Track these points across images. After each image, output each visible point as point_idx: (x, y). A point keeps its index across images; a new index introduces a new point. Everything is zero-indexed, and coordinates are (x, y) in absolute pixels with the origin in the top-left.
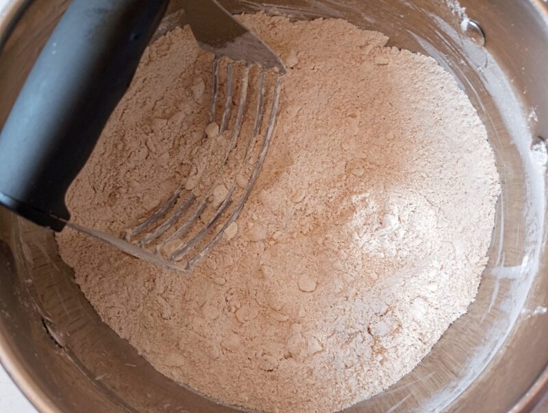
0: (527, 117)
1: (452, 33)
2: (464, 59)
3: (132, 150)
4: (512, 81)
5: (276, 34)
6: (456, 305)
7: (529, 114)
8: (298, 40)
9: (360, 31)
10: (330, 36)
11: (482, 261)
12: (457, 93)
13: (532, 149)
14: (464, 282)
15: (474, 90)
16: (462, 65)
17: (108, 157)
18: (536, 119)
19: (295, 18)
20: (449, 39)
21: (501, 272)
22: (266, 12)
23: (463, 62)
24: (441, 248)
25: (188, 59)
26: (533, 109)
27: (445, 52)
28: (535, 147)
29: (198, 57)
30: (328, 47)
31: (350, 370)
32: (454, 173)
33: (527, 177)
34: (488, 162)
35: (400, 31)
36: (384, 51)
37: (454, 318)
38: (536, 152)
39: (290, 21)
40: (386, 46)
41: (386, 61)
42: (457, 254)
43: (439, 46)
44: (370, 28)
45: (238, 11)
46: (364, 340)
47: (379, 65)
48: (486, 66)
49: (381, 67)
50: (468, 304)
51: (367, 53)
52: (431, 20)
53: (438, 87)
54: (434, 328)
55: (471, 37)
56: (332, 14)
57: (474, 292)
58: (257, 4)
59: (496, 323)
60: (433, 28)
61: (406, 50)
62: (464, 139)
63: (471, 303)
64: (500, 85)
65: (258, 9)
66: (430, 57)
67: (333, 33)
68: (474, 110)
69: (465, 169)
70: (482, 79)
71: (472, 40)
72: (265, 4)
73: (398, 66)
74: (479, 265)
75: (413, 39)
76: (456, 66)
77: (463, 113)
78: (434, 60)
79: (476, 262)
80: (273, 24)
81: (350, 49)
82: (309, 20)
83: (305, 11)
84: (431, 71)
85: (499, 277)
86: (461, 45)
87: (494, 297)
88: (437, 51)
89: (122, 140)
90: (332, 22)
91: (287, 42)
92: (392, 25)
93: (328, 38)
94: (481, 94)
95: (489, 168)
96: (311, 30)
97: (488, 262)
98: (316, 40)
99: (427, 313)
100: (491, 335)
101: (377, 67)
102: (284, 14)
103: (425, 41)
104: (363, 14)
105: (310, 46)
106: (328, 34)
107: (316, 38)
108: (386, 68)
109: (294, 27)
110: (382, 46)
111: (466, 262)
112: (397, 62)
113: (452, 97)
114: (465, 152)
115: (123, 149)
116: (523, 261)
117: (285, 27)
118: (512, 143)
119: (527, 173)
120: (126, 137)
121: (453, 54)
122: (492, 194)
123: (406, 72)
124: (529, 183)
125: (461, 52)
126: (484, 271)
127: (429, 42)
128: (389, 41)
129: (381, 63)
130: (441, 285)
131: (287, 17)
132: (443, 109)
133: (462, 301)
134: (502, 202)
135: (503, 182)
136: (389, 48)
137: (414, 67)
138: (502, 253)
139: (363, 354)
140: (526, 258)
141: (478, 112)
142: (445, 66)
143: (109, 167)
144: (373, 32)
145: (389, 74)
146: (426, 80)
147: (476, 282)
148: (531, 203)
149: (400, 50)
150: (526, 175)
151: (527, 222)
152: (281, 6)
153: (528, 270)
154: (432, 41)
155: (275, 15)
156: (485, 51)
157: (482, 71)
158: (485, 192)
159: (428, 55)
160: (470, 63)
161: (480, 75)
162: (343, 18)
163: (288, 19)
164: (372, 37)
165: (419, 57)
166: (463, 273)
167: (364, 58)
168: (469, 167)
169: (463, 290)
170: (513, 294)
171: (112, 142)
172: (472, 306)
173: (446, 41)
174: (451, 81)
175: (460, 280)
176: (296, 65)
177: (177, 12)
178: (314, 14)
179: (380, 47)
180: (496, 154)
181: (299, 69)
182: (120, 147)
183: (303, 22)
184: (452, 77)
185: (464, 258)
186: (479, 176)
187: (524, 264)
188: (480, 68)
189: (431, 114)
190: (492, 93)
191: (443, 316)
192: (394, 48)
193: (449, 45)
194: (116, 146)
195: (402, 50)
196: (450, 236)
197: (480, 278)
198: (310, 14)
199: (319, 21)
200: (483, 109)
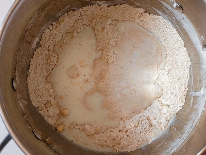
0: (200, 38)
1: (170, 8)
2: (174, 17)
3: (54, 61)
4: (194, 25)
5: (102, 12)
6: (177, 106)
7: (201, 37)
8: (111, 13)
9: (134, 8)
10: (123, 11)
11: (186, 90)
12: (172, 29)
13: (202, 50)
14: (180, 98)
15: (179, 28)
16: (174, 19)
17: (45, 65)
18: (203, 39)
19: (109, 5)
20: (168, 10)
21: (193, 94)
22: (98, 4)
23: (174, 18)
24: (170, 86)
25: (70, 25)
26: (202, 35)
27: (167, 14)
28: (204, 49)
29: (74, 24)
30: (122, 15)
31: (142, 133)
32: (173, 58)
33: (201, 59)
34: (185, 54)
35: (149, 7)
36: (143, 15)
37: (177, 111)
38: (204, 51)
39: (107, 7)
40: (144, 13)
41: (144, 19)
42: (176, 88)
43: (164, 12)
44: (138, 7)
45: (87, 5)
46: (146, 122)
47: (142, 20)
48: (183, 19)
49: (143, 21)
50: (182, 106)
51: (137, 16)
52: (161, 3)
53: (165, 27)
54: (170, 115)
55: (177, 10)
56: (123, 3)
57: (184, 101)
58: (95, 2)
59: (193, 113)
60: (162, 6)
61: (152, 14)
62: (176, 46)
63: (183, 105)
64: (189, 26)
65: (95, 3)
66: (161, 16)
67: (124, 10)
68: (179, 35)
69: (177, 56)
70: (181, 24)
71: (178, 11)
72: (97, 1)
73: (149, 20)
74: (185, 91)
75: (154, 10)
76: (171, 19)
77: (175, 36)
78: (163, 18)
79: (183, 90)
80: (101, 8)
81: (131, 15)
82: (115, 6)
83: (113, 2)
84: (162, 21)
85: (193, 96)
86: (173, 12)
87: (191, 103)
88: (163, 14)
89: (49, 58)
90: (123, 6)
91: (107, 15)
92: (146, 5)
93: (122, 12)
94: (181, 29)
95: (186, 56)
96: (115, 9)
97: (188, 90)
98: (118, 13)
99: (168, 110)
100: (192, 117)
101: (141, 21)
102: (105, 4)
103: (159, 11)
104: (135, 2)
105: (115, 15)
106: (122, 10)
107: (118, 12)
108: (145, 21)
109: (109, 9)
110: (142, 13)
111: (180, 91)
112: (148, 19)
113: (170, 31)
114: (176, 50)
115: (50, 62)
116: (202, 90)
117: (105, 9)
118: (194, 47)
119: (200, 58)
120: (51, 57)
121: (170, 15)
122: (187, 65)
123: (152, 22)
124: (201, 61)
125: (173, 15)
126: (187, 93)
127: (161, 11)
128: (145, 11)
129: (143, 20)
130: (172, 100)
131: (106, 5)
132: (167, 35)
133: (180, 105)
134: (191, 68)
135: (191, 61)
136: (145, 14)
137: (155, 20)
138: (193, 87)
139: (146, 127)
140: (203, 89)
141: (180, 36)
142: (167, 19)
143: (46, 69)
144: (139, 8)
145: (146, 24)
146: (160, 25)
147: (184, 98)
148: (203, 69)
149: (149, 14)
150: (200, 59)
151: (202, 76)
152: (104, 2)
153: (203, 93)
154: (162, 11)
155: (101, 5)
156: (183, 14)
157: (182, 21)
158: (185, 65)
159: (160, 16)
160: (177, 18)
161: (181, 22)
162: (127, 4)
163: (107, 6)
164: (139, 10)
165: (157, 16)
166: (179, 95)
167: (136, 18)
168: (178, 56)
169: (180, 101)
170: (199, 102)
171: (46, 59)
172: (183, 106)
173: (167, 11)
174: (169, 25)
175: (178, 97)
176: (111, 23)
177: (65, 8)
178: (116, 3)
179: (142, 14)
180: (188, 50)
181: (112, 25)
182: (49, 61)
183: (112, 6)
184: (170, 23)
185: (179, 89)
186: (182, 59)
187: (202, 91)
188: (181, 20)
189: (163, 37)
190: (186, 29)
191: (173, 111)
192: (147, 14)
193: (169, 12)
194: (47, 60)
195: (150, 14)
196: (173, 82)
197: (185, 96)
198: (115, 3)
199: (118, 6)
200: (182, 34)
